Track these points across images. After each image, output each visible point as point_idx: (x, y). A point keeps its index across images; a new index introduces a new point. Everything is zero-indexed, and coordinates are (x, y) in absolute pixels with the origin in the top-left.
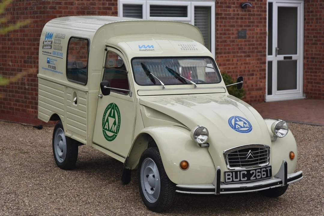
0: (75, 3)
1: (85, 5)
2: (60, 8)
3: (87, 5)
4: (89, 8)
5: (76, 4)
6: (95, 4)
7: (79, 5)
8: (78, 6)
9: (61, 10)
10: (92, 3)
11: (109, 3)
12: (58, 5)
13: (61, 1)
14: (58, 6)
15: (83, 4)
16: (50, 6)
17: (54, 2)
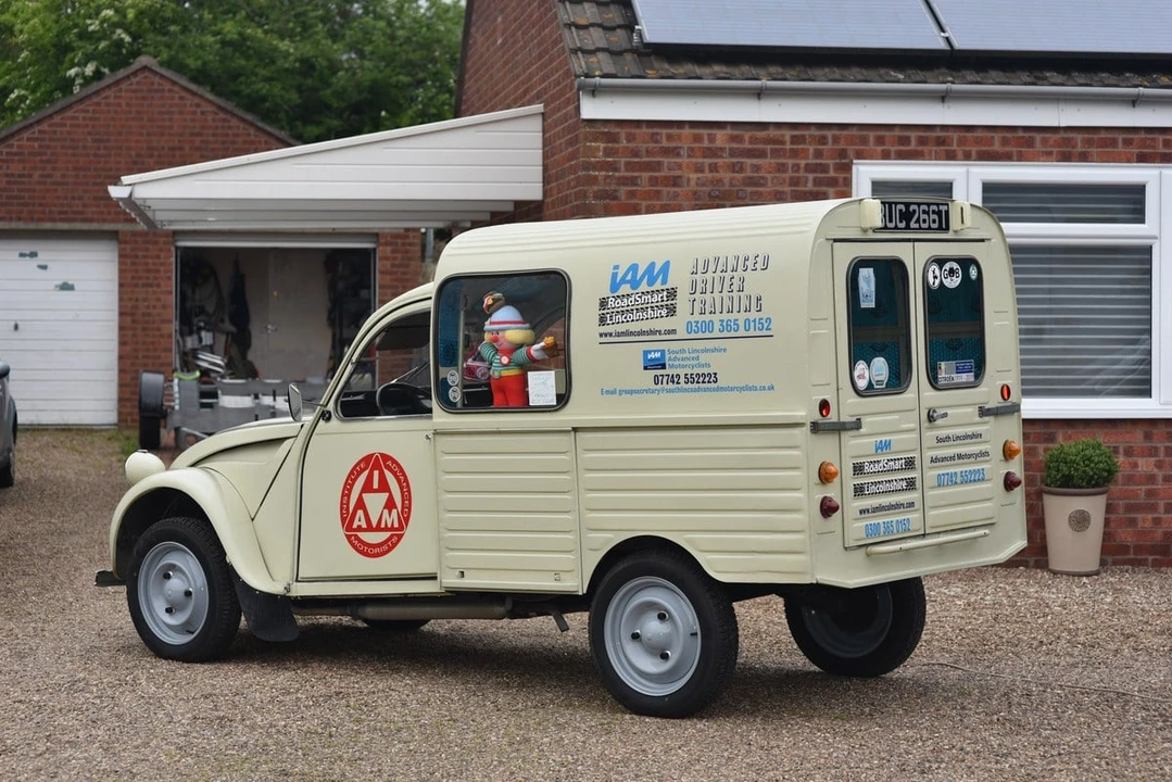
0: (689, 180)
1: (723, 185)
2: (632, 194)
3: (731, 185)
4: (740, 194)
5: (693, 183)
6: (762, 181)
7: (704, 185)
8: (699, 189)
9: (634, 201)
10: (750, 178)
11: (815, 180)
12: (624, 184)
13: (636, 174)
14: (623, 190)
15: (720, 181)
16: (596, 188)
17: (609, 176)
